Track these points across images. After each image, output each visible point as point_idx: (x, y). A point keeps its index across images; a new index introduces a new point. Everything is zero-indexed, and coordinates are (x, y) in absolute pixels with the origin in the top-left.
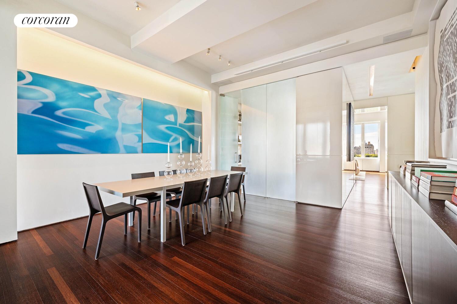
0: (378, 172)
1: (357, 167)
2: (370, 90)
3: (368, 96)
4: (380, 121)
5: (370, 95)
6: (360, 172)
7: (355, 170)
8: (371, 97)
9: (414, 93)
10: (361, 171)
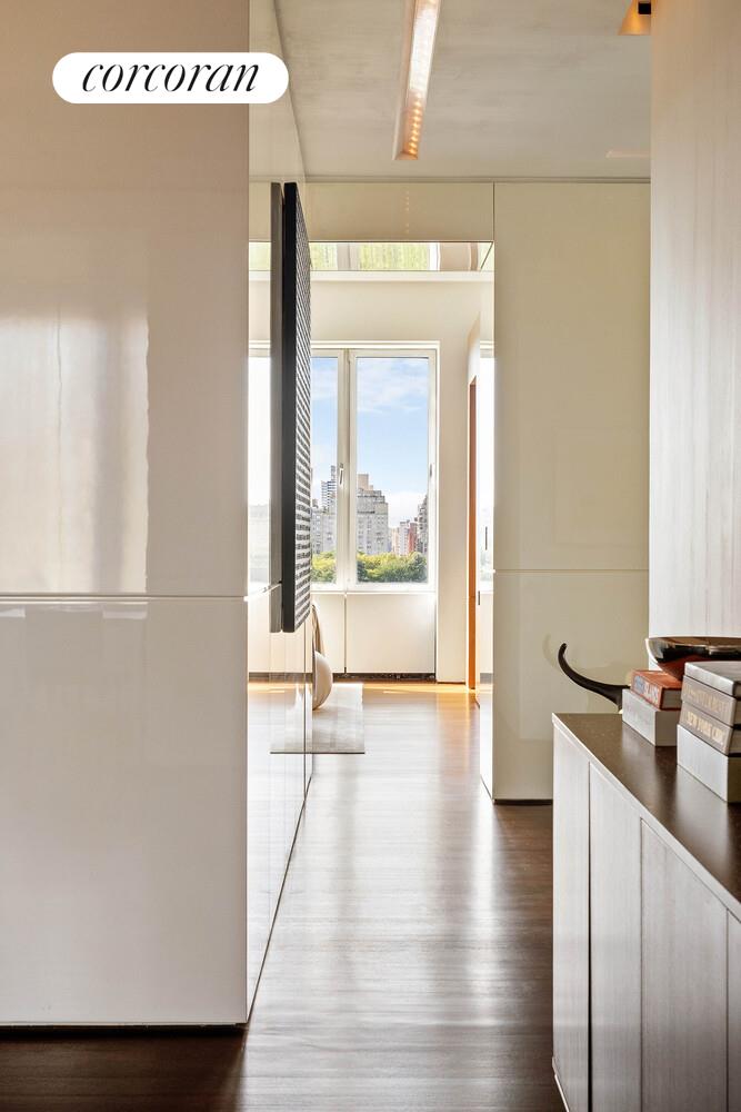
0: (428, 678)
1: (316, 653)
2: (406, 113)
3: (394, 157)
4: (436, 345)
5: (404, 152)
6: (337, 686)
7: (310, 677)
8: (406, 167)
9: (646, 180)
10: (338, 677)
